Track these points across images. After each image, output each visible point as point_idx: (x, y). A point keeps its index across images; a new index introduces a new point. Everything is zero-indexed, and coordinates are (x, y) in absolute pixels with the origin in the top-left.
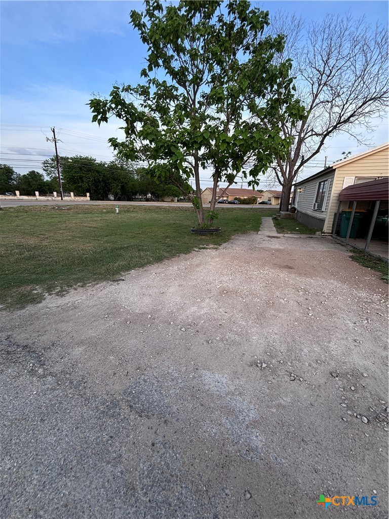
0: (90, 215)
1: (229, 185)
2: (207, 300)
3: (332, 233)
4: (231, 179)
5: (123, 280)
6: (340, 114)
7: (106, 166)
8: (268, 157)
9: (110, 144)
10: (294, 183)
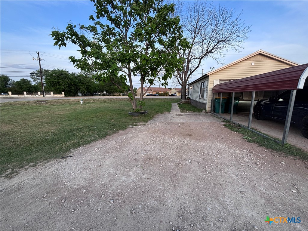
0: (62, 106)
1: (150, 86)
2: (134, 169)
3: (211, 111)
4: (151, 82)
5: (71, 156)
6: (207, 48)
7: (76, 75)
8: (172, 69)
9: (70, 60)
10: (187, 84)
